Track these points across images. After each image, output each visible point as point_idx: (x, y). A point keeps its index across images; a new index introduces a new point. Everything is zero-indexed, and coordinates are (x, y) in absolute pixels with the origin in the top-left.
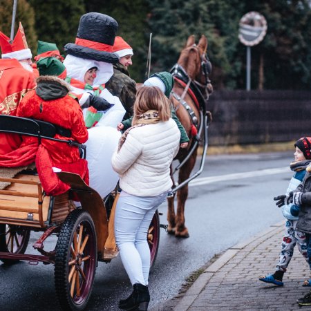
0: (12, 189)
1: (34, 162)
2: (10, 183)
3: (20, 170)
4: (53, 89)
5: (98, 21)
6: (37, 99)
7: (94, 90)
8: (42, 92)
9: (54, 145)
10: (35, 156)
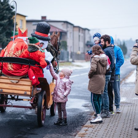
0: (19, 83)
1: (27, 74)
2: (18, 81)
3: (22, 77)
4: (33, 48)
5: (44, 26)
6: (28, 52)
7: (42, 50)
8: (29, 50)
9: (35, 68)
10: (28, 72)
